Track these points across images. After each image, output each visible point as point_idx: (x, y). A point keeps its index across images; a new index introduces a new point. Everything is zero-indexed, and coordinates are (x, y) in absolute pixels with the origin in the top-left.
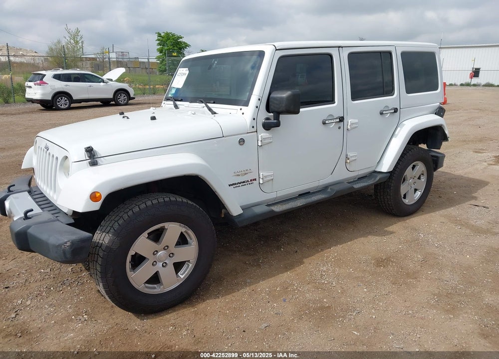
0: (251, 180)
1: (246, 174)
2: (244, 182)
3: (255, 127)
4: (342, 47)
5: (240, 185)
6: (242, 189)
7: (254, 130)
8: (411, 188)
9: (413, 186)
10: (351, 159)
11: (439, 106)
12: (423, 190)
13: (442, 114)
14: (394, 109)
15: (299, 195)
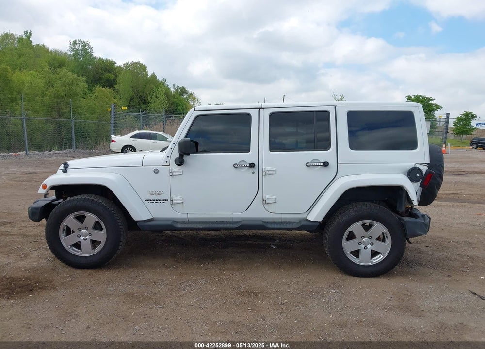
0: (163, 200)
1: (159, 194)
2: (157, 200)
3: (168, 162)
4: (263, 108)
5: (154, 202)
6: (155, 205)
7: (168, 164)
8: (366, 248)
9: (369, 246)
10: (268, 201)
11: (413, 166)
12: (386, 254)
13: (418, 175)
14: (323, 163)
15: (216, 222)
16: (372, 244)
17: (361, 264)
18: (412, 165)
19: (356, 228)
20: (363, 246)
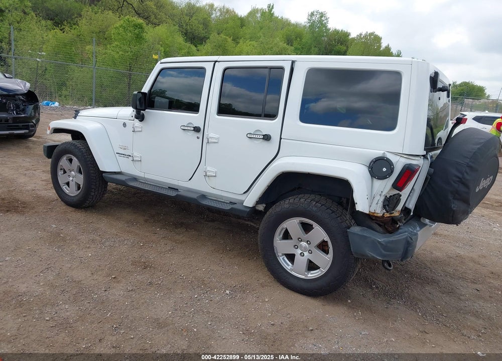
0: (128, 155)
1: (125, 149)
2: (124, 155)
3: (133, 117)
4: (219, 61)
5: (122, 156)
7: (133, 119)
8: (302, 255)
9: (306, 254)
10: (208, 174)
11: (381, 155)
12: (324, 271)
13: (384, 169)
14: (263, 135)
15: (169, 188)
16: (310, 252)
17: (293, 273)
18: (378, 153)
19: (293, 224)
20: (299, 251)
